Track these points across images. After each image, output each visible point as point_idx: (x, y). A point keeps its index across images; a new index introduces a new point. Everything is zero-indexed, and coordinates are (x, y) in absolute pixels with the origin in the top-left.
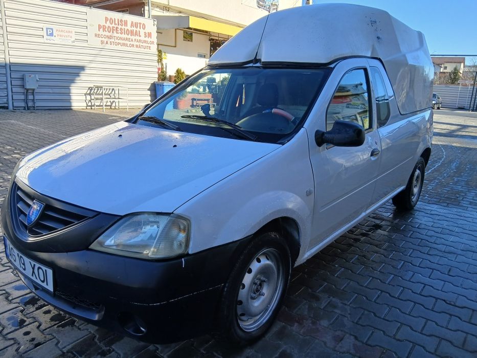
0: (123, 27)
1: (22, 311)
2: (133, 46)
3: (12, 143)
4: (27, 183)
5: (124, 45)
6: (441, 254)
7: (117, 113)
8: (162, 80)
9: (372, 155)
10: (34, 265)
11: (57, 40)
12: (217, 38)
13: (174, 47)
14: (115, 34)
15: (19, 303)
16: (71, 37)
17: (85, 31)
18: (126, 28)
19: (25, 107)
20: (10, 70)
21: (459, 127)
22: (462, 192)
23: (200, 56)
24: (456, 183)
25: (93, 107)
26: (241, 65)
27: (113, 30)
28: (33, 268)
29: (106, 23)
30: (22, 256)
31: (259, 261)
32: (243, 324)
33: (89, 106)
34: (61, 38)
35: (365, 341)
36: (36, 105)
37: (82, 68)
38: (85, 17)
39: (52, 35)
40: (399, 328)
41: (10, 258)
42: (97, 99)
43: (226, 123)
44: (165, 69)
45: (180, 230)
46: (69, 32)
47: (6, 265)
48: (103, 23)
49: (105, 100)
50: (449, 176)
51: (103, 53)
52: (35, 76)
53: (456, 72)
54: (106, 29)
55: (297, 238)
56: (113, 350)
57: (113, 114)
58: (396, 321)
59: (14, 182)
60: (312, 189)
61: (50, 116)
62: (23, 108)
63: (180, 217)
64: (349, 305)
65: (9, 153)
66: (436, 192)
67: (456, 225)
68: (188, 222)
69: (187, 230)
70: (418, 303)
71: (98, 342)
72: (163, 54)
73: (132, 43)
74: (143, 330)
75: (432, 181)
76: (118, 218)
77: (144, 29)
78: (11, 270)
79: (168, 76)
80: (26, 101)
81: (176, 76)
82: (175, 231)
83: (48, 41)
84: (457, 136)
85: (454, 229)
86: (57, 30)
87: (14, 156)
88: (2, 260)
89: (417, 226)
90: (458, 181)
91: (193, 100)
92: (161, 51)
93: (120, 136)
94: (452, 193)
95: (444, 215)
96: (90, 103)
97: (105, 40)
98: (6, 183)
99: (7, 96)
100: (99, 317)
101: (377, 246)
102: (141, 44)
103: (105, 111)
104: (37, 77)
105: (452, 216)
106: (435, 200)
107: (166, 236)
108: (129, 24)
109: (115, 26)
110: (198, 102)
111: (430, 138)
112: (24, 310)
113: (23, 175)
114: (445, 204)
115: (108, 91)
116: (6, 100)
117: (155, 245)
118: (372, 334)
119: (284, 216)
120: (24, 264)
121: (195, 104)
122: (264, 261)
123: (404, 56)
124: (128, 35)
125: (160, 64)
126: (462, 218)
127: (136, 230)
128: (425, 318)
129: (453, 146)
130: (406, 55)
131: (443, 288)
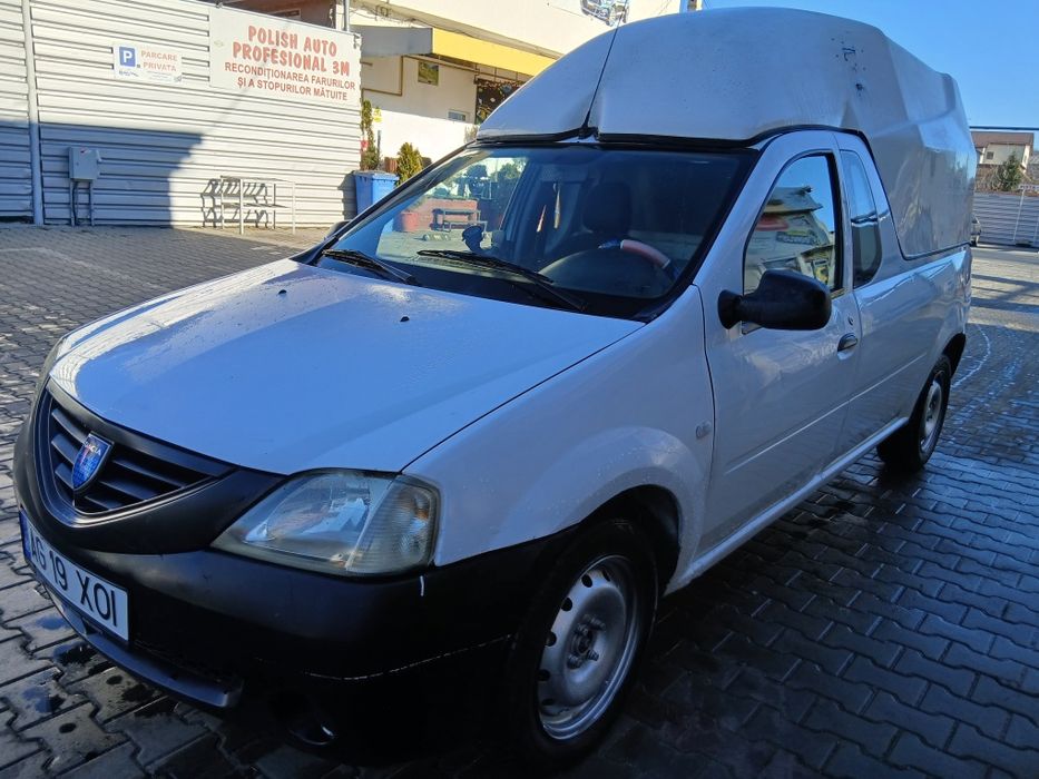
0: (288, 50)
1: (57, 677)
2: (308, 90)
3: (42, 298)
4: (75, 395)
5: (289, 88)
6: (986, 573)
7: (270, 237)
8: (370, 168)
9: (840, 348)
10: (87, 579)
11: (142, 74)
12: (492, 79)
13: (397, 97)
14: (269, 65)
15: (50, 659)
16: (174, 69)
17: (205, 56)
18: (294, 52)
19: (70, 220)
20: (40, 138)
21: (1019, 287)
22: (1029, 432)
23: (454, 116)
24: (1015, 413)
25: (217, 224)
26: (551, 141)
27: (266, 55)
28: (85, 587)
29: (251, 39)
30: (61, 558)
31: (588, 583)
32: (548, 724)
33: (210, 221)
34: (151, 69)
35: (819, 767)
36: (94, 216)
37: (196, 138)
38: (204, 25)
39: (131, 62)
40: (895, 739)
41: (33, 559)
42: (227, 206)
43: (517, 270)
44: (376, 144)
45: (416, 510)
46: (170, 57)
47: (23, 571)
48: (243, 39)
49: (244, 209)
50: (1000, 397)
51: (241, 105)
52: (94, 152)
53: (1012, 165)
54: (251, 54)
55: (673, 531)
56: (259, 772)
57: (262, 240)
58: (890, 723)
59: (45, 390)
60: (710, 424)
61: (124, 240)
62: (66, 222)
63: (415, 482)
64: (783, 684)
65: (33, 321)
66: (972, 430)
67: (1017, 506)
68: (436, 495)
69: (433, 512)
70: (936, 683)
71: (224, 751)
72: (373, 110)
73: (305, 84)
74: (329, 733)
75: (961, 406)
76: (279, 480)
77: (333, 54)
78: (35, 583)
79: (382, 158)
80: (72, 206)
81: (400, 159)
82: (404, 514)
83: (124, 77)
84: (1015, 307)
85: (1014, 515)
86: (143, 53)
87: (44, 326)
88: (14, 559)
89: (931, 508)
90: (1020, 408)
91: (437, 212)
92: (368, 103)
93: (283, 292)
94: (1007, 435)
95: (990, 482)
96: (212, 214)
97: (248, 77)
98: (25, 387)
99: (32, 194)
100: (230, 700)
101: (843, 550)
102: (326, 88)
103: (245, 234)
104: (99, 154)
105: (1009, 486)
106: (971, 449)
107: (384, 524)
108: (301, 43)
109: (271, 47)
110: (448, 218)
111: (965, 312)
112: (63, 673)
113: (65, 375)
114: (993, 460)
115: (251, 188)
116: (28, 202)
117: (360, 545)
118: (835, 751)
119: (646, 483)
120: (64, 576)
121: (440, 222)
122: (600, 583)
123: (915, 128)
124: (298, 66)
125: (366, 132)
126: (1031, 491)
127: (316, 509)
128: (953, 718)
129: (1007, 329)
130: (920, 128)
131: (991, 648)
